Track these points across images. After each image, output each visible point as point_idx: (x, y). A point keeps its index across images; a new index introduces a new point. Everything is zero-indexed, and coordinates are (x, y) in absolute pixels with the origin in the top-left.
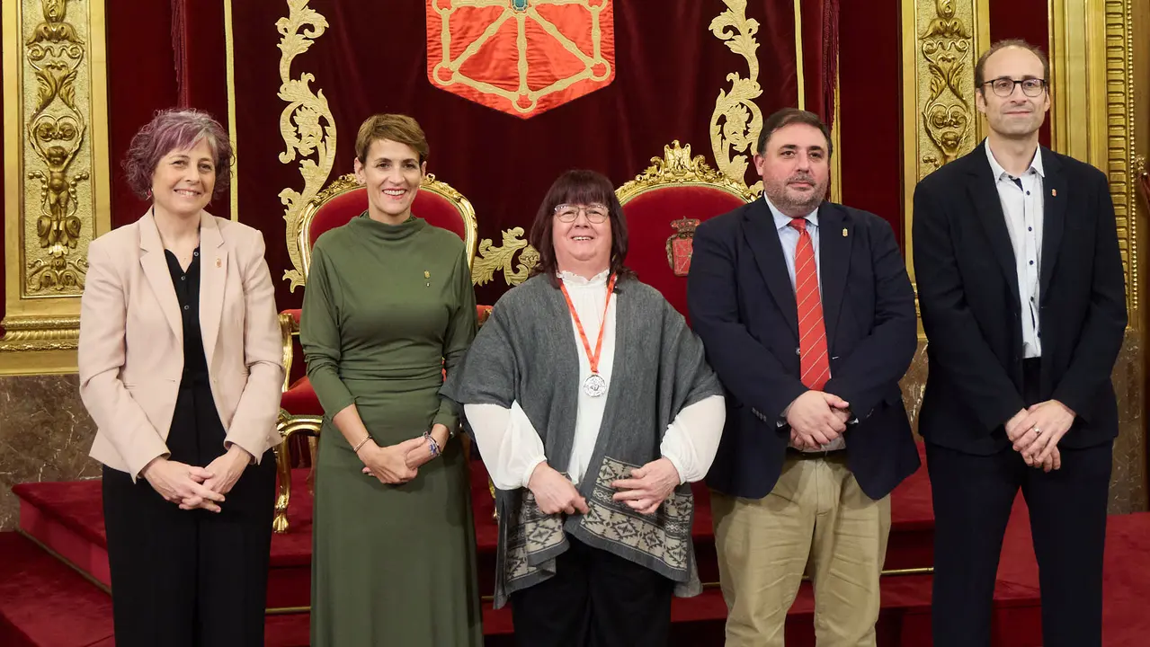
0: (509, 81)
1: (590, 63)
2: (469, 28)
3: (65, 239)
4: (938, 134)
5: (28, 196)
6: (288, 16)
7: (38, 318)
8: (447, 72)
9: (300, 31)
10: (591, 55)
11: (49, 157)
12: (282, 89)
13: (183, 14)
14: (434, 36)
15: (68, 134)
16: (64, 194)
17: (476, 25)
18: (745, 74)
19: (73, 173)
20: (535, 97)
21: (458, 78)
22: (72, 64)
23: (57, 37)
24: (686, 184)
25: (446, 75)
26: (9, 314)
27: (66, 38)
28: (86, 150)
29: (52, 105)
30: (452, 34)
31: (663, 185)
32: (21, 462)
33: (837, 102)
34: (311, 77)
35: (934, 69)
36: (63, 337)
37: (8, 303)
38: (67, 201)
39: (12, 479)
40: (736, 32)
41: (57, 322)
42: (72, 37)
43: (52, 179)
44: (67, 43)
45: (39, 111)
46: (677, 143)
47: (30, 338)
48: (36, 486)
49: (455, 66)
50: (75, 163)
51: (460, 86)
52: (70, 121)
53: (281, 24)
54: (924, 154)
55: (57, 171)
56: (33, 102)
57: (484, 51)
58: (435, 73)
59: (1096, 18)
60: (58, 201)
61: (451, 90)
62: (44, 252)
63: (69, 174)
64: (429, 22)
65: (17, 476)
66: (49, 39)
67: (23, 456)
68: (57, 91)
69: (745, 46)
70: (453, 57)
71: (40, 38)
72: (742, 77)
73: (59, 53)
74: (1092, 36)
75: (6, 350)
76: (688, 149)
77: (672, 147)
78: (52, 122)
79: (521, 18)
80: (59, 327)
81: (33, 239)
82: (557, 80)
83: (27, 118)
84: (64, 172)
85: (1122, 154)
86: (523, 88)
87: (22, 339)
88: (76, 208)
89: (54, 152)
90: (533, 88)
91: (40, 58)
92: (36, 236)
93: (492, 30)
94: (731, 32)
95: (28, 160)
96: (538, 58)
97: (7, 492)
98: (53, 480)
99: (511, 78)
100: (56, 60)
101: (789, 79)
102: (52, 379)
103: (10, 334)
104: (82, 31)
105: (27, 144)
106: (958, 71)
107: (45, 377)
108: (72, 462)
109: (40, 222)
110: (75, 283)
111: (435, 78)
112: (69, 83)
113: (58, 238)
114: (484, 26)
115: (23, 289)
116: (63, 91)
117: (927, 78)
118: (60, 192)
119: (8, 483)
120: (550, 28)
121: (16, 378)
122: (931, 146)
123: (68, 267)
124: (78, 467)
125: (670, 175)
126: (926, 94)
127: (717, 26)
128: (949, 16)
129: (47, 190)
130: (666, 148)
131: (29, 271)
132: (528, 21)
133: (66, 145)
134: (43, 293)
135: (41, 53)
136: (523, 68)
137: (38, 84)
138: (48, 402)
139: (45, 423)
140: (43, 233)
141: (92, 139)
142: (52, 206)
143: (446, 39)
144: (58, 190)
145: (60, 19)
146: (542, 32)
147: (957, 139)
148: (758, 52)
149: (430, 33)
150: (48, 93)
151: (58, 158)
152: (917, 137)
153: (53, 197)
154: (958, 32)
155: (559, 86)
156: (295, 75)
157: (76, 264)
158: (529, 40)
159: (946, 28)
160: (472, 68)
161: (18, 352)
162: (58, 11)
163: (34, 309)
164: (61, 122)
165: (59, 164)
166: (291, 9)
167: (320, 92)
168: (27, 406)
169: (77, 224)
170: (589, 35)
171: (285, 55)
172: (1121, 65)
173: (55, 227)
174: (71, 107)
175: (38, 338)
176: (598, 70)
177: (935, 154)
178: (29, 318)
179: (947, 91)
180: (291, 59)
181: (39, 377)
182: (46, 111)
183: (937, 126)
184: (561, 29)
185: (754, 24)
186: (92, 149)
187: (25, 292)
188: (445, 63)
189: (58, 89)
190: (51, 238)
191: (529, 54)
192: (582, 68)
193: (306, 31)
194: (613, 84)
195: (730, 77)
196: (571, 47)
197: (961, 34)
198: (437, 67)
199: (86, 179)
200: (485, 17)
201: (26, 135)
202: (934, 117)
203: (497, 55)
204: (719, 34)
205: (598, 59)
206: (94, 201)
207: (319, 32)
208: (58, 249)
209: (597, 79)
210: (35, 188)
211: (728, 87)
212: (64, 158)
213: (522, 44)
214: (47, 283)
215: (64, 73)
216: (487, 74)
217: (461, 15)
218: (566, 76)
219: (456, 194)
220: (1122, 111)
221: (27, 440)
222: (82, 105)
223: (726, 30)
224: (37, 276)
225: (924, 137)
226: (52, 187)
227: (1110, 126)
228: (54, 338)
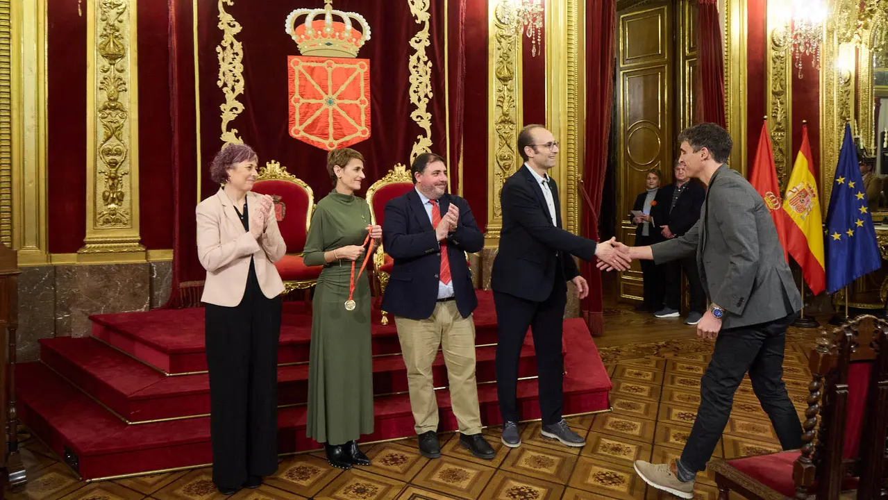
0: (325, 135)
1: (360, 129)
2: (308, 112)
3: (117, 202)
4: (502, 163)
5: (98, 181)
6: (225, 103)
7: (102, 238)
8: (298, 131)
9: (231, 110)
10: (360, 125)
11: (109, 164)
12: (222, 135)
13: (176, 101)
14: (293, 115)
15: (119, 153)
16: (116, 181)
17: (311, 111)
18: (425, 136)
19: (121, 171)
20: (336, 143)
21: (302, 134)
22: (122, 121)
23: (114, 108)
24: (403, 182)
25: (297, 132)
26: (87, 236)
27: (117, 109)
28: (127, 161)
29: (111, 140)
30: (300, 114)
31: (394, 182)
32: (93, 305)
33: (462, 149)
34: (236, 131)
35: (500, 136)
36: (115, 247)
37: (87, 231)
38: (118, 184)
39: (89, 313)
40: (422, 118)
41: (112, 240)
42: (121, 108)
43: (111, 173)
44: (119, 111)
45: (105, 142)
46: (400, 164)
47: (98, 248)
48: (101, 316)
49: (301, 128)
50: (121, 167)
51: (303, 137)
52: (119, 147)
53: (222, 107)
54: (496, 172)
55: (113, 170)
56: (101, 138)
57: (313, 123)
58: (292, 131)
59: (563, 118)
60: (113, 184)
61: (299, 139)
62: (106, 208)
63: (119, 171)
64: (290, 108)
65: (91, 312)
66: (110, 109)
67: (94, 302)
68: (113, 133)
69: (425, 124)
70: (301, 124)
71: (105, 108)
72: (424, 137)
73: (116, 116)
74: (562, 125)
75: (87, 253)
76: (404, 166)
77: (398, 166)
78: (110, 147)
79: (331, 108)
80: (112, 242)
81: (100, 201)
82: (345, 136)
83: (99, 145)
84: (116, 171)
85: (573, 173)
86: (331, 139)
87: (94, 247)
88: (122, 187)
89: (111, 161)
90: (336, 139)
91: (106, 118)
92: (102, 200)
93: (318, 113)
94: (419, 118)
95: (98, 165)
96: (338, 126)
97: (86, 319)
98: (109, 313)
99: (327, 134)
100: (114, 119)
101: (443, 139)
102: (110, 266)
103: (88, 246)
104: (126, 106)
105: (98, 157)
106: (510, 137)
107: (104, 266)
108: (118, 305)
109: (104, 193)
110: (121, 222)
111: (292, 133)
112: (120, 130)
113: (113, 200)
114: (314, 112)
115: (95, 224)
116: (117, 133)
117: (498, 140)
118: (114, 179)
119: (86, 314)
120: (343, 113)
121: (91, 266)
122: (499, 168)
123: (118, 214)
124: (121, 307)
125: (396, 178)
126: (497, 146)
127: (414, 115)
128: (507, 115)
129: (107, 179)
130: (395, 166)
131: (98, 216)
132: (334, 110)
133: (117, 158)
134: (104, 227)
135: (106, 115)
136: (331, 130)
137: (104, 130)
138: (107, 277)
139: (105, 287)
140: (106, 199)
141: (130, 156)
142: (110, 186)
143: (297, 117)
144: (113, 179)
145: (115, 100)
146: (340, 115)
147: (509, 165)
148: (431, 127)
149: (290, 114)
150: (109, 134)
151: (113, 164)
152: (494, 165)
153: (111, 182)
154: (510, 122)
155: (347, 138)
156: (229, 129)
157: (121, 212)
158: (334, 118)
159: (506, 121)
160: (309, 129)
161: (92, 254)
162: (115, 96)
163: (100, 234)
164: (115, 148)
165: (114, 167)
166: (227, 100)
167: (240, 138)
168: (97, 279)
169: (122, 195)
170: (360, 117)
171: (224, 121)
172: (573, 137)
173: (111, 196)
174: (120, 141)
175: (103, 247)
176: (364, 132)
177: (500, 172)
178: (98, 238)
179: (506, 145)
180: (227, 122)
181: (102, 265)
182: (108, 143)
183: (501, 160)
184: (348, 113)
185: (429, 115)
186: (130, 160)
187: (96, 226)
188: (297, 127)
189: (114, 132)
190: (109, 201)
191: (334, 124)
192: (355, 131)
193: (234, 110)
194: (370, 138)
195: (419, 137)
196: (352, 122)
197: (511, 123)
198: (293, 129)
199: (127, 174)
200: (315, 108)
201: (98, 153)
202: (501, 156)
203: (320, 125)
204: (414, 119)
205: (364, 128)
206: (131, 184)
207: (240, 111)
208: (112, 206)
209: (363, 136)
210: (102, 179)
211: (418, 141)
212: (116, 163)
213: (331, 120)
214: (107, 222)
215: (117, 125)
216: (315, 132)
217: (303, 107)
218: (349, 134)
219: (305, 185)
220: (573, 156)
221: (96, 294)
222: (126, 140)
223: (418, 117)
224: (102, 218)
225: (496, 164)
226: (110, 177)
227: (568, 162)
228: (111, 247)
